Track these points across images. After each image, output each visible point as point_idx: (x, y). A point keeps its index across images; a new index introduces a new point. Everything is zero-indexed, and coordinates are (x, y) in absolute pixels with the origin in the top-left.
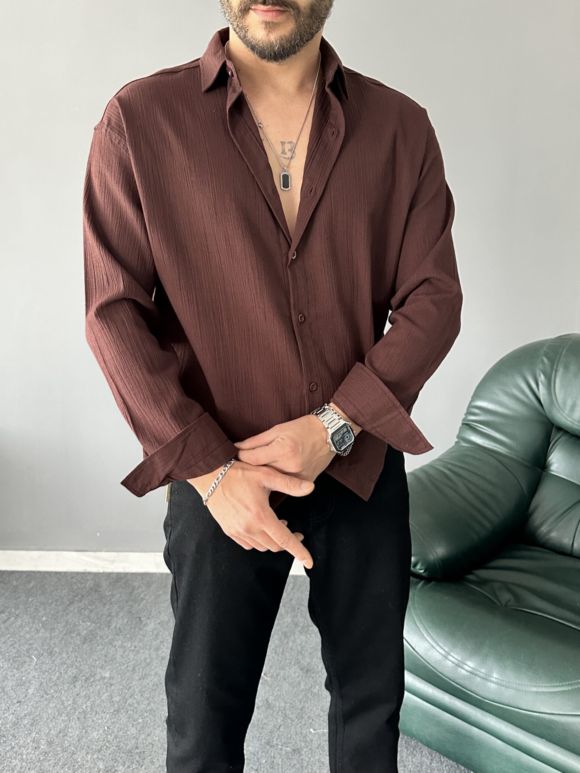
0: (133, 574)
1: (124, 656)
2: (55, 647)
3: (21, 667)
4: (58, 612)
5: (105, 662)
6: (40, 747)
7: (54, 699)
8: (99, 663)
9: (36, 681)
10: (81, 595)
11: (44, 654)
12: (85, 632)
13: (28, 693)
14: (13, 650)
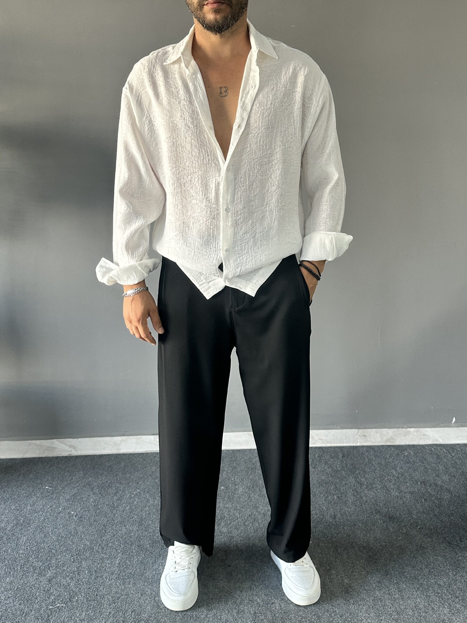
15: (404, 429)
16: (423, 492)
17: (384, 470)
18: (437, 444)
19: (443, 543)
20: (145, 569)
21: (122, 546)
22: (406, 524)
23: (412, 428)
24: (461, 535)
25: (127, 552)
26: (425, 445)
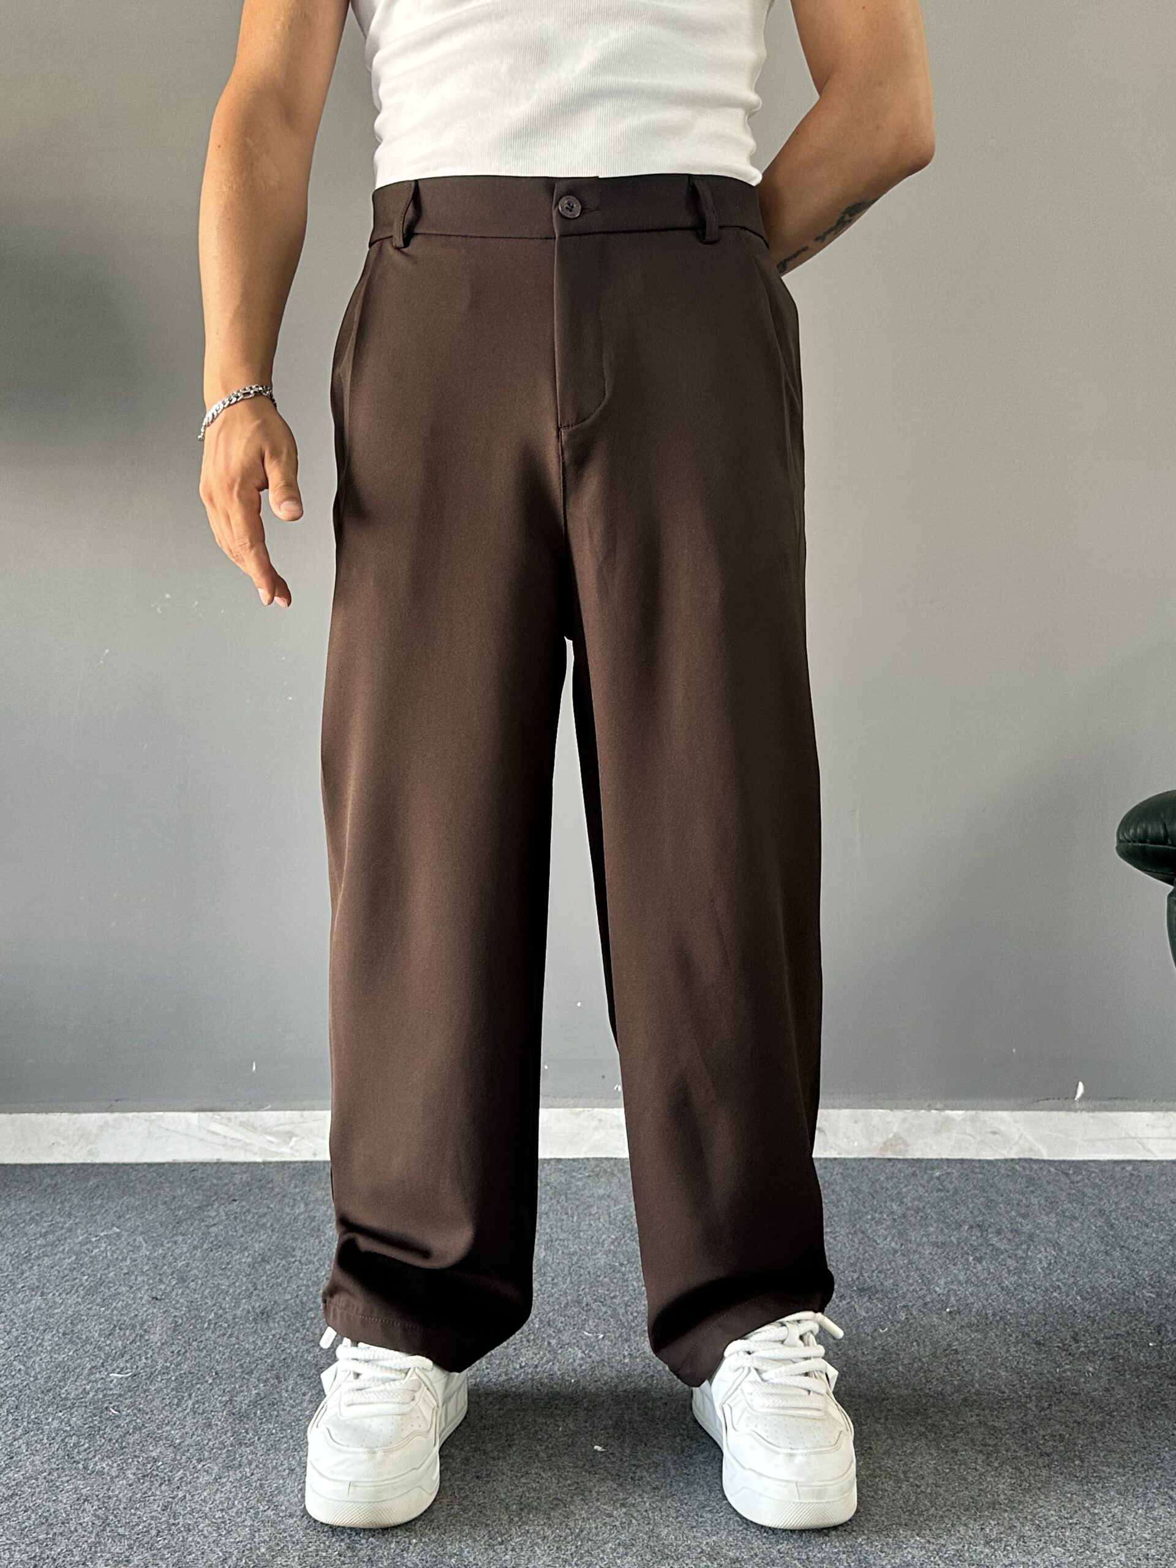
15: (934, 1112)
16: (975, 1243)
17: (864, 1203)
18: (1031, 1159)
19: (1017, 1342)
20: (64, 1379)
21: (15, 1333)
22: (910, 1304)
23: (959, 1110)
24: (1077, 1330)
25: (24, 1345)
26: (997, 1160)
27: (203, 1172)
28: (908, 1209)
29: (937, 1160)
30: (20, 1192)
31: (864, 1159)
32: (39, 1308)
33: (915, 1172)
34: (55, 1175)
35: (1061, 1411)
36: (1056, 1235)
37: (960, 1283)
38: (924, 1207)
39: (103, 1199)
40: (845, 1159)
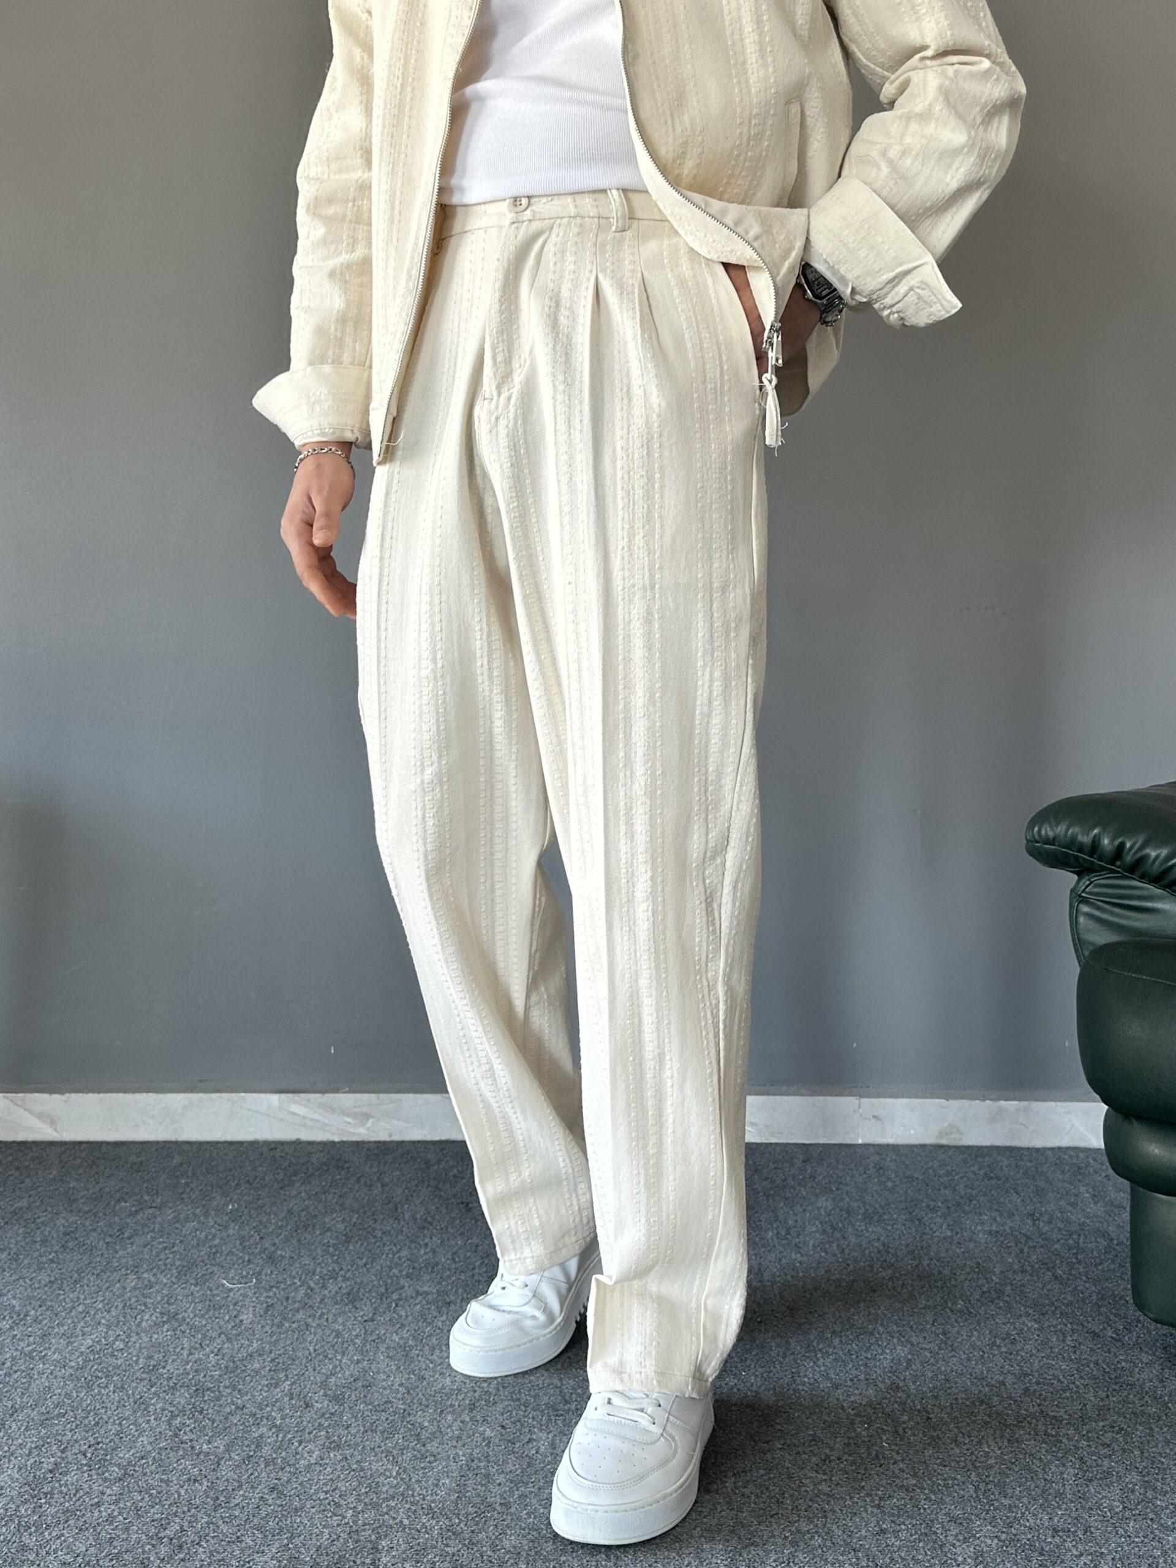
0: (414, 1142)
1: (457, 1259)
2: (277, 1249)
3: (204, 1283)
4: (258, 1200)
5: (413, 1268)
6: (312, 1406)
7: (313, 1330)
8: (401, 1271)
9: (253, 1302)
10: (306, 1173)
11: (256, 1262)
12: (340, 1226)
13: (241, 1321)
14: (171, 1256)
16: (1028, 1233)
17: (919, 1190)
26: (1045, 1149)
27: (282, 1151)
28: (962, 1197)
29: (986, 1147)
30: (107, 1170)
31: (916, 1146)
32: (135, 1288)
33: (966, 1159)
34: (140, 1153)
35: (1119, 1403)
36: (1105, 1223)
37: (1015, 1272)
38: (977, 1196)
39: (187, 1177)
40: (898, 1146)
